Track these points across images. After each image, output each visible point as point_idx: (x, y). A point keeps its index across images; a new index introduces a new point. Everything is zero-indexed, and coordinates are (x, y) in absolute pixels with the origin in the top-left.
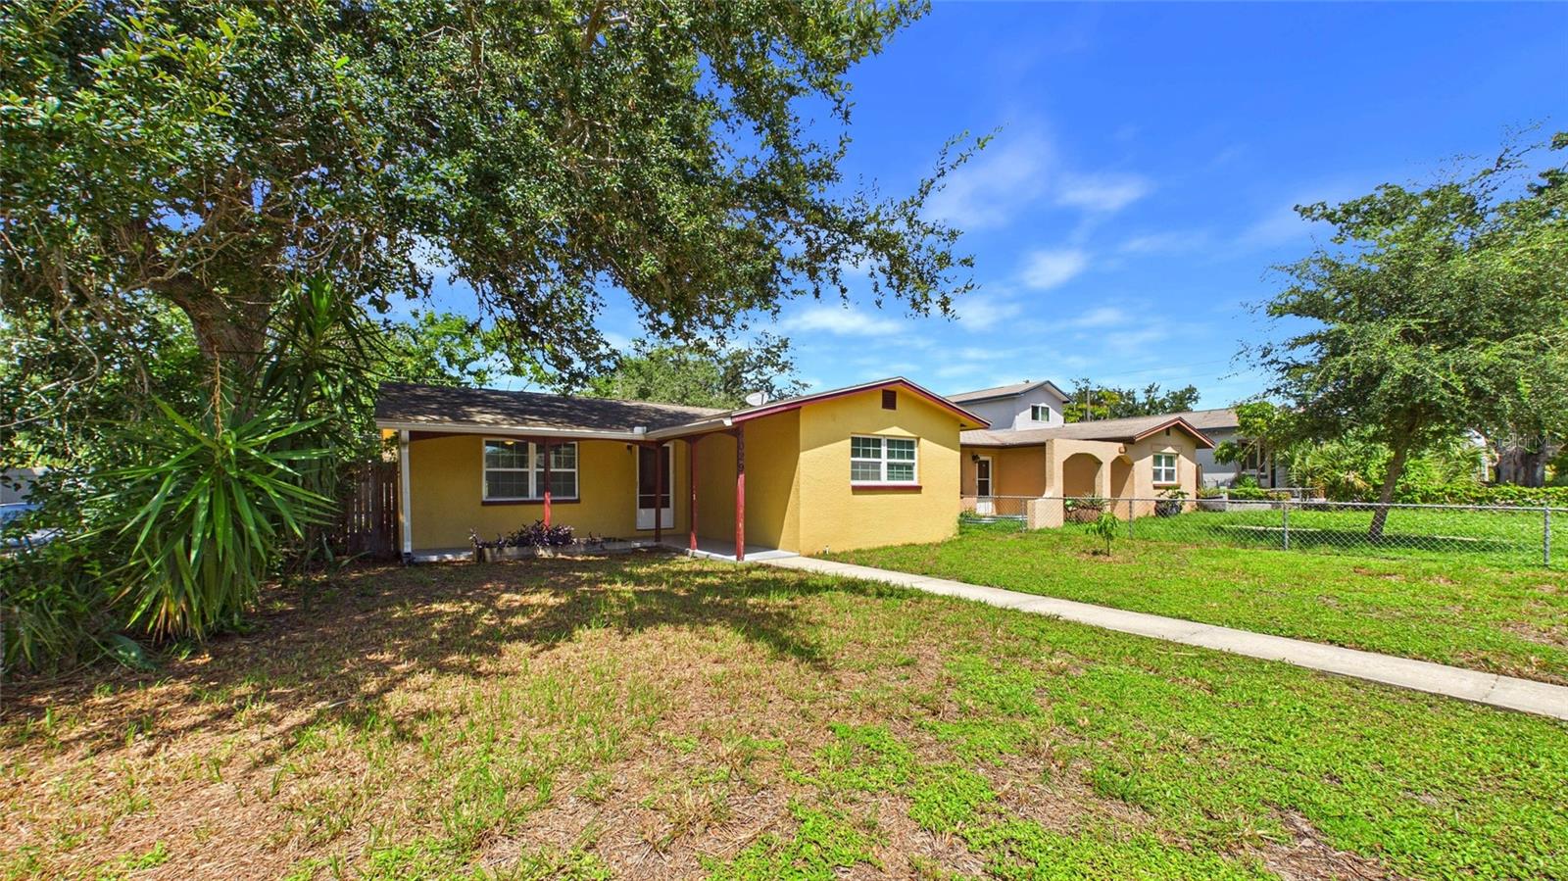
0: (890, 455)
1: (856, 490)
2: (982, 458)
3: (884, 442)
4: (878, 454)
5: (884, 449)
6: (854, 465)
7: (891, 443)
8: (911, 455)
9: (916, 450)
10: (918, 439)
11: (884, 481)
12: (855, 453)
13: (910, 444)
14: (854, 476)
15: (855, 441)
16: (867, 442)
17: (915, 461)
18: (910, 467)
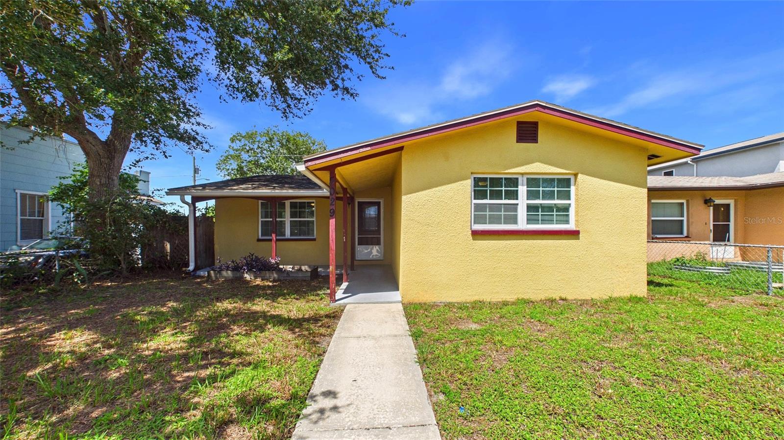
0: (531, 195)
1: (476, 234)
2: (717, 202)
3: (522, 180)
4: (514, 195)
5: (522, 190)
6: (478, 207)
7: (532, 182)
8: (567, 196)
9: (573, 189)
10: (576, 175)
11: (522, 224)
12: (479, 194)
13: (566, 183)
14: (478, 220)
15: (477, 181)
16: (496, 182)
17: (572, 201)
18: (566, 209)
